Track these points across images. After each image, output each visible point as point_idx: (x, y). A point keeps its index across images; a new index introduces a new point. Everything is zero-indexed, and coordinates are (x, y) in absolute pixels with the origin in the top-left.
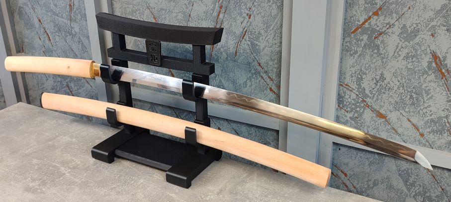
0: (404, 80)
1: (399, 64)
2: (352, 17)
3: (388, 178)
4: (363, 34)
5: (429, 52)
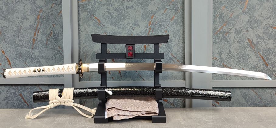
0: (239, 52)
1: (236, 45)
2: (215, 27)
3: (238, 99)
4: (220, 34)
5: (246, 38)
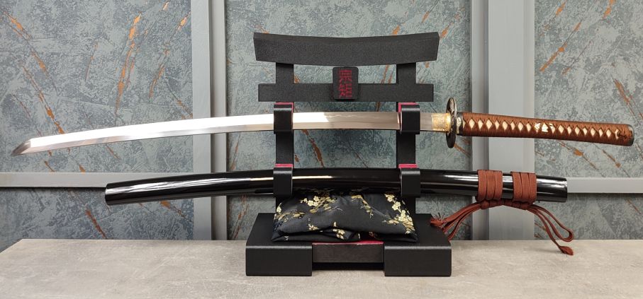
1: (588, 96)
2: (540, 55)
4: (551, 70)
5: (612, 81)
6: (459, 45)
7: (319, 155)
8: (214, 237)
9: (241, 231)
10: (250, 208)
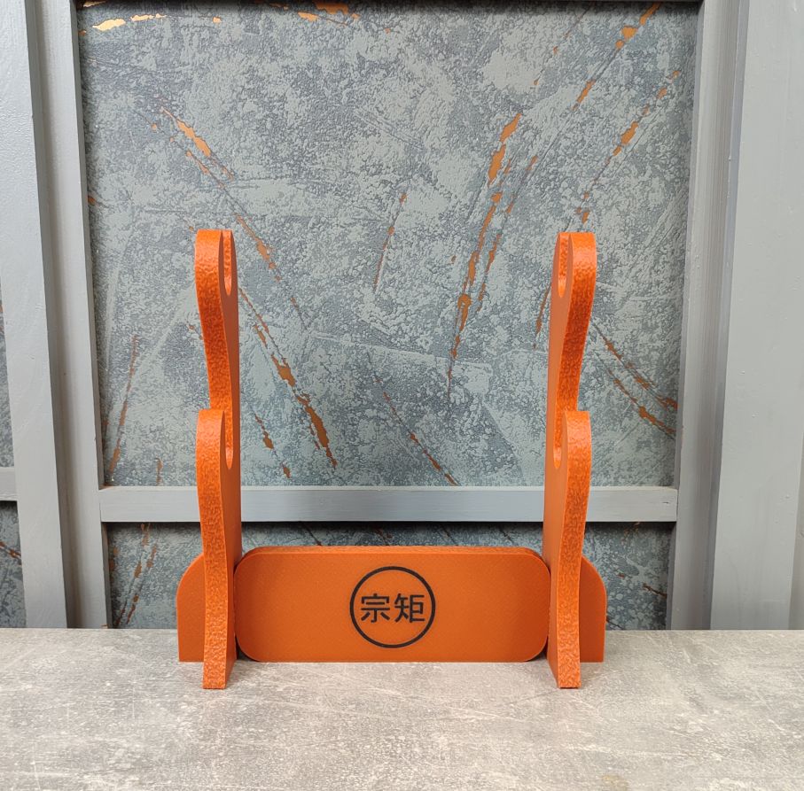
6: (665, 166)
7: (322, 433)
8: (75, 619)
9: (141, 602)
10: (161, 553)
